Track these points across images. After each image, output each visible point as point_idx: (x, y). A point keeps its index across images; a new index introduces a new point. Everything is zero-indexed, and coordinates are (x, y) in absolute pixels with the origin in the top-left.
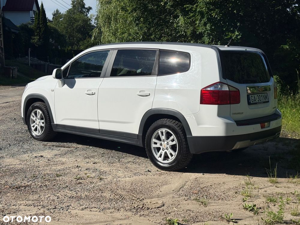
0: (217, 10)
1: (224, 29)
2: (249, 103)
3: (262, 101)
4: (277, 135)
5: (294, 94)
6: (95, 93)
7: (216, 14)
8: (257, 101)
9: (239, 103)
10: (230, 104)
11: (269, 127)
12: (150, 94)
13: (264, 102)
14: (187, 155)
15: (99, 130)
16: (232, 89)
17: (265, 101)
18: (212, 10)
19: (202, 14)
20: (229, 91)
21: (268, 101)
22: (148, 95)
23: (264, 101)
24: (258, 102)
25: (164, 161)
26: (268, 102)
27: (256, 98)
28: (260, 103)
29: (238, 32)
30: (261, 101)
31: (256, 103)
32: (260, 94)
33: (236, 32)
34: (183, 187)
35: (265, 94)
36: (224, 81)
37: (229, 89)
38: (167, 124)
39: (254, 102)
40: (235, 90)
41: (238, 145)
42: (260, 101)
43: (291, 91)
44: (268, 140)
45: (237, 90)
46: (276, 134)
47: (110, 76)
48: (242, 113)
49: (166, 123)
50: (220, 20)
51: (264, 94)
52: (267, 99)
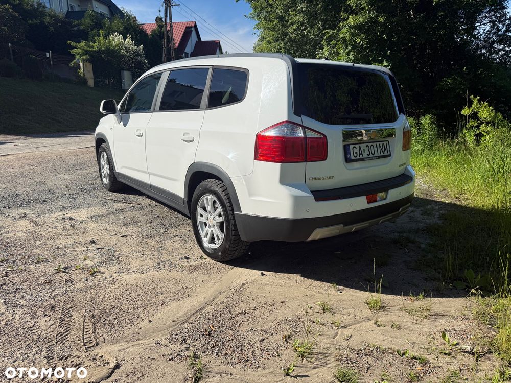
0: (362, 35)
1: (371, 59)
2: (348, 160)
3: (376, 154)
4: (401, 211)
5: (453, 138)
6: (142, 134)
7: (361, 40)
8: (365, 155)
9: (326, 159)
10: (306, 161)
11: (385, 199)
12: (193, 138)
13: (380, 157)
14: (237, 241)
15: (150, 186)
16: (310, 135)
17: (382, 154)
18: (357, 35)
19: (344, 40)
20: (305, 138)
21: (389, 154)
22: (192, 140)
23: (379, 155)
24: (367, 156)
25: (211, 244)
26: (389, 156)
27: (364, 150)
28: (372, 158)
29: (386, 62)
30: (373, 155)
31: (362, 160)
32: (372, 144)
33: (385, 62)
34: (202, 309)
35: (385, 143)
36: (297, 119)
37: (305, 133)
38: (212, 188)
39: (358, 157)
40: (316, 135)
41: (318, 234)
42: (371, 155)
43: (449, 135)
44: (381, 221)
45: (322, 136)
46: (401, 209)
47: (160, 110)
48: (331, 177)
49: (211, 186)
50: (366, 48)
51: (381, 143)
52: (386, 152)
